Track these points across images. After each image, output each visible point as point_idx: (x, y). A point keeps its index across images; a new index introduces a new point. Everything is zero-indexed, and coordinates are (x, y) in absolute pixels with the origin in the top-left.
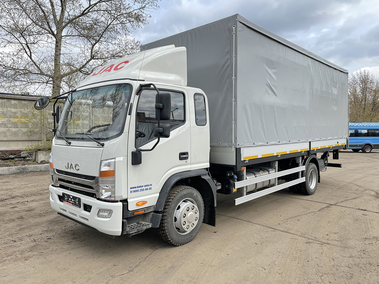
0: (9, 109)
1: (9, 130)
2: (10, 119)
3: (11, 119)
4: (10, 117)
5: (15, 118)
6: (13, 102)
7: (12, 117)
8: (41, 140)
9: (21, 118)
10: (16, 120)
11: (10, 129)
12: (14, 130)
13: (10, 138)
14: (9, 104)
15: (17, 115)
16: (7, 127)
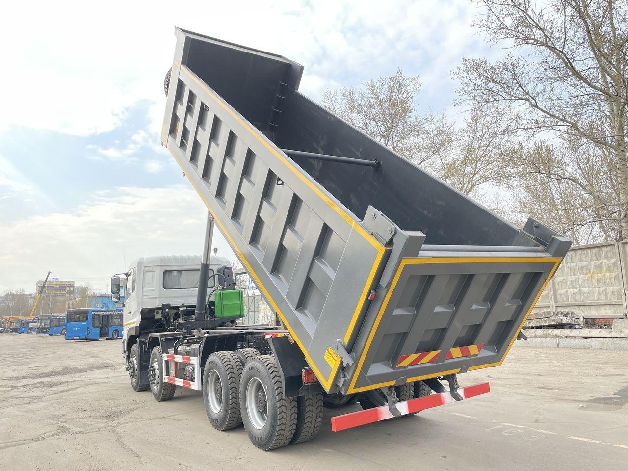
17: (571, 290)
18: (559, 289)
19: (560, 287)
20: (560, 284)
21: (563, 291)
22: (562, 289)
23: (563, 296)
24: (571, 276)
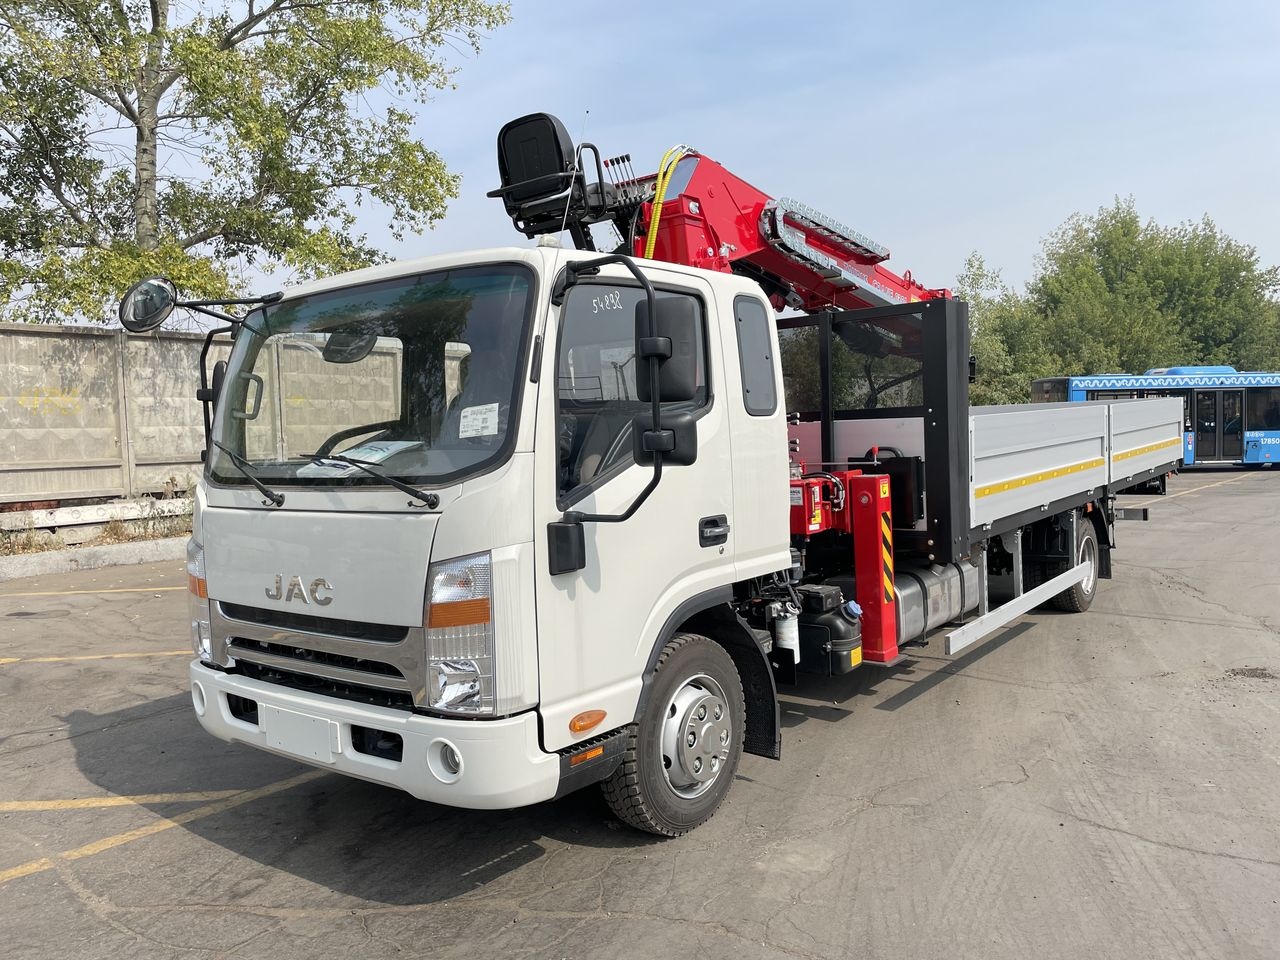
0: (11, 365)
1: (16, 436)
2: (16, 398)
3: (21, 400)
4: (18, 392)
5: (31, 394)
6: (24, 342)
7: (23, 392)
8: (119, 466)
9: (52, 394)
10: (37, 402)
11: (18, 430)
12: (31, 433)
13: (19, 462)
14: (11, 350)
15: (38, 385)
16: (9, 426)
17: (171, 428)
18: (142, 424)
19: (146, 419)
20: (147, 413)
21: (152, 429)
22: (149, 425)
23: (152, 441)
24: (171, 396)
